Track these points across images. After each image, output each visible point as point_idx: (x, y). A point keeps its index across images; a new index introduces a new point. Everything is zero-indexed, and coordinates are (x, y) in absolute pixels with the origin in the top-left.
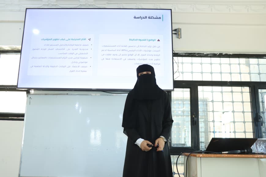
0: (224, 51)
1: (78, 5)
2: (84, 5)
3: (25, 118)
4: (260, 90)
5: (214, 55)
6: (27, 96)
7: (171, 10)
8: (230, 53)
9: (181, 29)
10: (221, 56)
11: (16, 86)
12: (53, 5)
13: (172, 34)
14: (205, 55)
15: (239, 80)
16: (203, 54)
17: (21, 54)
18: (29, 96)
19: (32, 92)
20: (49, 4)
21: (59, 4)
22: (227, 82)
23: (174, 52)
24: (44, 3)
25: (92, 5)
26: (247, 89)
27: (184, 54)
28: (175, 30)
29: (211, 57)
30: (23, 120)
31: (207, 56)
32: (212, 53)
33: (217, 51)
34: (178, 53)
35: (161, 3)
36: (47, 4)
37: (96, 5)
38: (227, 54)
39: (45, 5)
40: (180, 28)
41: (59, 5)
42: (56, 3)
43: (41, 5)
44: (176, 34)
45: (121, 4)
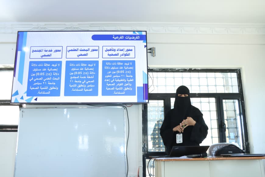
0: (193, 67)
1: (64, 28)
2: (70, 28)
3: (18, 129)
4: (224, 101)
5: (185, 71)
6: (20, 110)
7: (146, 31)
8: (198, 69)
9: (155, 48)
10: (190, 70)
11: (10, 100)
12: (42, 28)
13: (147, 52)
14: (177, 70)
15: (207, 92)
16: (175, 69)
18: (22, 110)
19: (24, 106)
20: (38, 27)
21: (47, 27)
22: (196, 93)
23: (148, 68)
24: (33, 27)
25: (77, 28)
26: (213, 100)
27: (158, 70)
28: (150, 49)
29: (182, 72)
30: (16, 131)
31: (178, 71)
32: (183, 68)
33: (187, 67)
34: (153, 69)
35: (137, 26)
36: (37, 27)
37: (80, 28)
38: (196, 69)
39: (35, 28)
40: (154, 47)
42: (45, 27)
43: (31, 28)
44: (150, 52)
45: (102, 27)
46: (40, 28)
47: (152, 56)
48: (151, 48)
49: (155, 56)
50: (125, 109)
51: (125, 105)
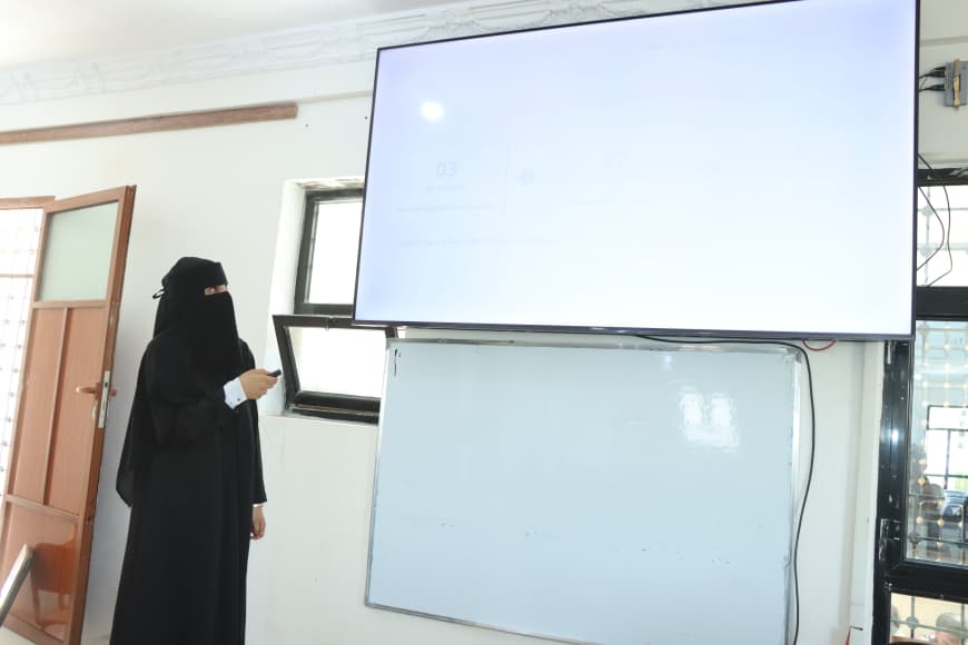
1: (543, 15)
2: (565, 12)
3: (382, 415)
6: (388, 347)
9: (965, 64)
11: (350, 306)
12: (460, 25)
17: (364, 202)
18: (394, 346)
19: (402, 333)
20: (448, 24)
21: (481, 19)
24: (430, 23)
28: (938, 72)
30: (374, 421)
36: (443, 23)
39: (436, 28)
40: (961, 60)
41: (481, 22)
42: (471, 18)
43: (423, 30)
44: (938, 88)
46: (453, 26)
47: (947, 106)
48: (943, 68)
49: (965, 104)
50: (798, 359)
51: (799, 344)
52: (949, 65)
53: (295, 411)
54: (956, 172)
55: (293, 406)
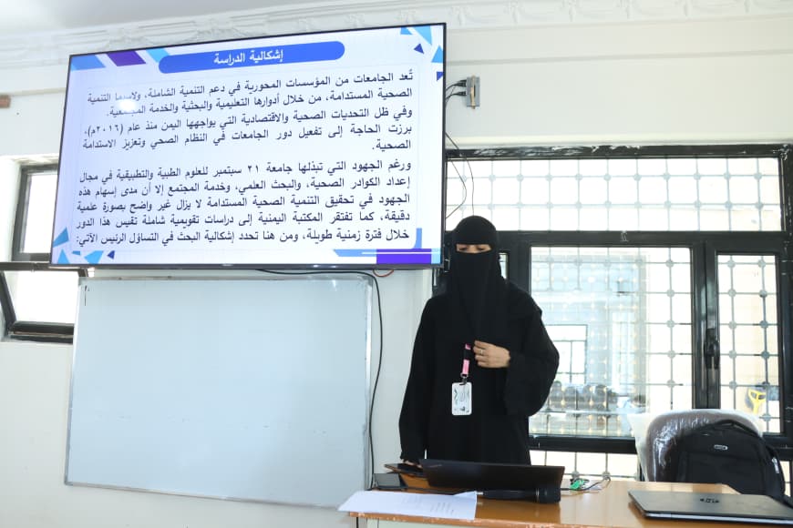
0: (615, 139)
3: (75, 337)
4: (722, 259)
5: (585, 153)
6: (80, 284)
7: (444, 24)
8: (634, 146)
9: (478, 79)
10: (605, 152)
12: (134, 40)
13: (444, 96)
14: (556, 151)
16: (550, 148)
17: (58, 174)
18: (84, 283)
19: (91, 272)
20: (123, 38)
21: (147, 36)
23: (448, 148)
24: (111, 38)
25: (229, 30)
26: (683, 255)
27: (492, 153)
28: (462, 84)
29: (574, 157)
30: (70, 341)
31: (561, 154)
32: (577, 146)
33: (594, 139)
34: (474, 150)
35: (417, 8)
36: (118, 38)
37: (238, 29)
38: (624, 147)
40: (477, 76)
41: (148, 38)
42: (141, 34)
43: (105, 43)
44: (462, 94)
45: (305, 20)
46: (127, 41)
47: (466, 106)
48: (465, 81)
49: (478, 106)
50: (370, 283)
51: (370, 272)
52: (468, 78)
53: (13, 337)
54: (478, 152)
55: (12, 334)
